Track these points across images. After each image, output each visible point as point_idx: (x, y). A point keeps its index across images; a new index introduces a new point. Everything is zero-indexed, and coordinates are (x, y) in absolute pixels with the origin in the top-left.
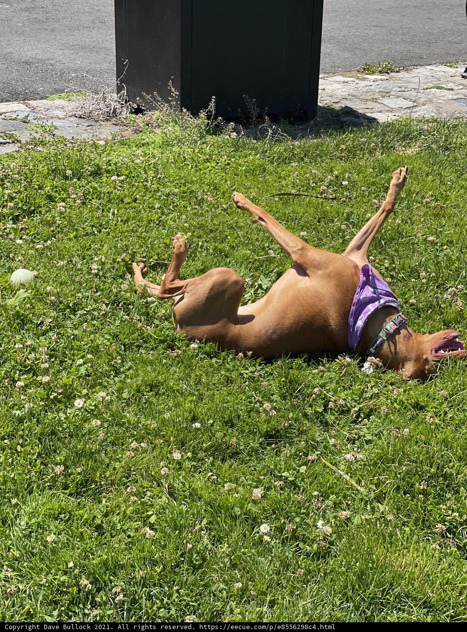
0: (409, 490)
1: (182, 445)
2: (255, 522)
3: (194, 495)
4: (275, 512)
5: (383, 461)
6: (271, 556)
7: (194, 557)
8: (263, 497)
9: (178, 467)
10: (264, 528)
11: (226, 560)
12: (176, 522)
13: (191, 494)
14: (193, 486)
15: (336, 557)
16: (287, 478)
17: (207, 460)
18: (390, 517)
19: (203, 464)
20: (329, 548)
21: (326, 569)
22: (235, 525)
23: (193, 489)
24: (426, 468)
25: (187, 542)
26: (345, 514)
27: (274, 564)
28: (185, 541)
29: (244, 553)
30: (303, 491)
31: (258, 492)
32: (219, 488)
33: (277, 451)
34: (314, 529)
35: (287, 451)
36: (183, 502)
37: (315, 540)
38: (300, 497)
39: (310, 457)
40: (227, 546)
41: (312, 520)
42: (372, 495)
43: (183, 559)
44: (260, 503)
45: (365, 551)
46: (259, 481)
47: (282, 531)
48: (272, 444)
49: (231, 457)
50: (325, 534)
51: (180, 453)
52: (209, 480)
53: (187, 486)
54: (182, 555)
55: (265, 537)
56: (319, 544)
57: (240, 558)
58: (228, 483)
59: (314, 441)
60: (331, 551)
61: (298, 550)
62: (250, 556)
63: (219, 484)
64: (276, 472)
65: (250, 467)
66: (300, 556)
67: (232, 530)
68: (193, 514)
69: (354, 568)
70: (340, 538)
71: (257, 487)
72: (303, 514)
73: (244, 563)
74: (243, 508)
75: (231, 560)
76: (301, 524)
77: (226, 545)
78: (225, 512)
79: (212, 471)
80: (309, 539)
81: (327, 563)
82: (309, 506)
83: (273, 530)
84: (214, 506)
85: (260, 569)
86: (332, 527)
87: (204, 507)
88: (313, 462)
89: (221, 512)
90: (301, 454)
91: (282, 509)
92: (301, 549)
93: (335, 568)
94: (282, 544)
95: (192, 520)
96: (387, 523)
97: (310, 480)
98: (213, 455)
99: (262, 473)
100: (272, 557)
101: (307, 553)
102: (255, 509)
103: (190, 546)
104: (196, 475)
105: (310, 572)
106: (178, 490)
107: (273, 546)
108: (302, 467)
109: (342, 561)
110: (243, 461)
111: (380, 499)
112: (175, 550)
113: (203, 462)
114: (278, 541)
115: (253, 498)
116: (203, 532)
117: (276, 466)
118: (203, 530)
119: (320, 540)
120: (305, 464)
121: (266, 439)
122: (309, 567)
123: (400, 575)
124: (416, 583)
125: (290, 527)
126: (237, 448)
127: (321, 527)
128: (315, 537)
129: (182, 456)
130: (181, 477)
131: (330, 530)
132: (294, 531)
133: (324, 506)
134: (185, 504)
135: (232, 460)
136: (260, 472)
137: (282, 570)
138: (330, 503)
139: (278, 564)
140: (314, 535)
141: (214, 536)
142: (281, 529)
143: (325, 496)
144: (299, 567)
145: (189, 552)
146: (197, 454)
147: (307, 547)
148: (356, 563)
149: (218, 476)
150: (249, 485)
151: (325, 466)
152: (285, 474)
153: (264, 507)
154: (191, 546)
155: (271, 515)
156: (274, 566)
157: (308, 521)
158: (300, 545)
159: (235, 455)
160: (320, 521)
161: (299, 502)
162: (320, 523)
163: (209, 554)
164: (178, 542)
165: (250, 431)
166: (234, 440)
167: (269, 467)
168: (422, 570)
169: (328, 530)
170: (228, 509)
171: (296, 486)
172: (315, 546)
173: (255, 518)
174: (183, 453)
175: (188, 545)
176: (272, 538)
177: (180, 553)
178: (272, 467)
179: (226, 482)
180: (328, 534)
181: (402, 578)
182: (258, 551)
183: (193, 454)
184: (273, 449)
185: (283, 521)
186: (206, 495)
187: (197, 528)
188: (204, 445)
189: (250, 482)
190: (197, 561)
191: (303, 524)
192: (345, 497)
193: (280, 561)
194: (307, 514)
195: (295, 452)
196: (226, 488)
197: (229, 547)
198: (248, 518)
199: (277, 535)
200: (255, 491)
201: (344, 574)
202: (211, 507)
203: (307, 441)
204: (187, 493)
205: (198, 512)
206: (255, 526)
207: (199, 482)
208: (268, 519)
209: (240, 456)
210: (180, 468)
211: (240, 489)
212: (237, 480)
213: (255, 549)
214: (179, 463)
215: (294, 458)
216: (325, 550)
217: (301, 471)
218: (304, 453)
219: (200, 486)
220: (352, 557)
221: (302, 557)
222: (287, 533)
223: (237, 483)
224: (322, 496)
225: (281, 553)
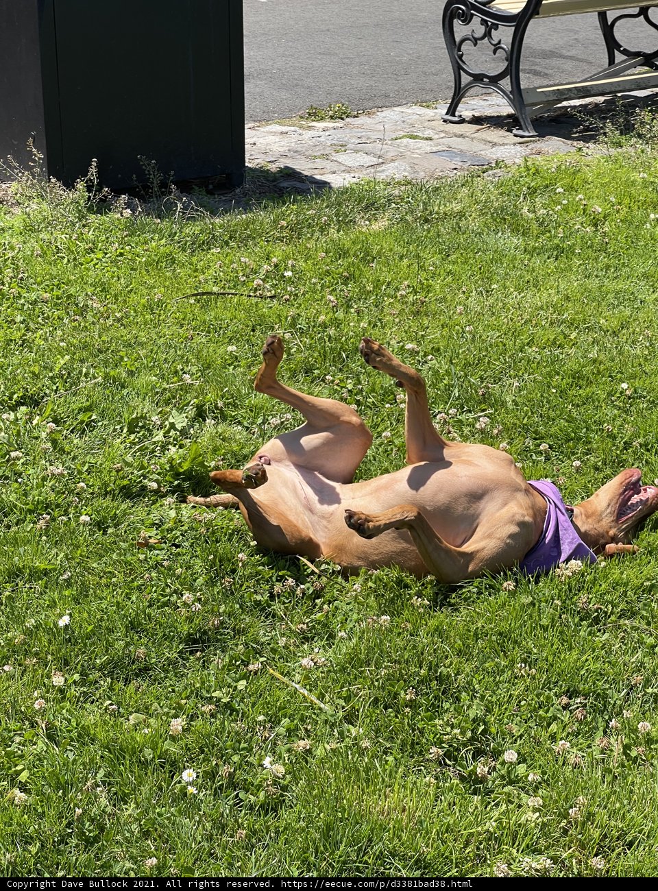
0: (391, 703)
1: (65, 664)
2: (175, 767)
3: (85, 737)
4: (203, 750)
5: (354, 664)
6: (200, 814)
7: (86, 827)
8: (184, 730)
9: (60, 696)
10: (188, 775)
11: (134, 826)
12: (58, 778)
13: (80, 735)
14: (83, 723)
15: (292, 807)
16: (219, 700)
17: (102, 683)
18: (365, 743)
19: (97, 689)
20: (282, 795)
21: (278, 827)
22: (146, 774)
23: (83, 727)
24: (413, 669)
25: (76, 805)
26: (302, 745)
27: (204, 825)
28: (72, 805)
29: (160, 815)
30: (242, 716)
31: (178, 724)
32: (121, 723)
33: (204, 661)
34: (259, 771)
35: (218, 660)
36: (69, 748)
37: (261, 786)
38: (238, 726)
39: (251, 667)
40: (135, 806)
41: (257, 757)
42: (341, 714)
43: (70, 831)
44: (181, 739)
45: (332, 794)
46: (180, 707)
47: (214, 777)
48: (197, 651)
49: (137, 676)
50: (275, 776)
51: (63, 676)
52: (106, 712)
53: (74, 724)
54: (69, 825)
55: (189, 787)
56: (267, 791)
57: (154, 822)
58: (134, 715)
59: (257, 643)
60: (284, 801)
61: (238, 802)
62: (168, 818)
63: (122, 717)
64: (204, 692)
65: (165, 687)
66: (241, 811)
67: (141, 783)
68: (84, 764)
69: (318, 821)
70: (296, 780)
71: (176, 716)
72: (243, 749)
73: (159, 829)
74: (157, 748)
75: (141, 825)
76: (241, 765)
77: (133, 805)
78: (130, 756)
79: (110, 699)
80: (252, 785)
81: (279, 818)
82: (251, 738)
83: (201, 776)
84: (114, 749)
85: (183, 835)
86: (284, 765)
87: (100, 752)
88: (256, 673)
89: (124, 758)
90: (238, 663)
91: (213, 746)
92: (242, 801)
93: (290, 824)
94: (214, 796)
95: (81, 773)
96: (362, 752)
97: (253, 699)
98: (111, 674)
99: (183, 696)
100: (201, 817)
101: (251, 805)
102: (173, 749)
103: (79, 811)
104: (87, 706)
105: (254, 832)
106: (60, 729)
107: (201, 800)
108: (241, 682)
109: (300, 813)
110: (155, 680)
111: (350, 718)
112: (59, 818)
113: (97, 685)
114: (208, 792)
115: (171, 733)
116: (98, 789)
117: (203, 683)
118: (99, 786)
119: (268, 785)
120: (244, 677)
121: (189, 645)
122: (253, 826)
123: (381, 825)
124: (404, 835)
125: (225, 770)
126: (146, 661)
127: (269, 766)
128: (261, 782)
129: (66, 680)
130: (64, 711)
131: (282, 769)
132: (231, 775)
133: (273, 735)
134: (71, 751)
135: (139, 680)
136: (181, 694)
137: (215, 833)
138: (281, 730)
139: (208, 826)
140: (259, 779)
141: (115, 794)
142: (212, 775)
143: (274, 721)
144: (239, 827)
145: (78, 820)
146: (87, 675)
147: (252, 797)
148: (319, 814)
149: (119, 704)
150: (164, 715)
151: (273, 678)
152: (217, 694)
153: (186, 745)
154: (81, 811)
155: (198, 755)
156: (204, 829)
157: (251, 759)
158: (240, 795)
159: (144, 671)
160: (268, 758)
161: (237, 733)
162: (267, 761)
163: (109, 820)
164: (63, 807)
165: (164, 635)
166: (142, 650)
167: (194, 686)
168: (411, 817)
169: (280, 769)
170: (135, 753)
171: (233, 710)
172: (262, 795)
173: (175, 761)
174: (66, 676)
175: (77, 809)
176: (199, 789)
177: (65, 822)
178: (198, 685)
179: (131, 713)
180: (280, 775)
181: (385, 829)
182: (180, 809)
183: (81, 675)
184: (199, 659)
185: (214, 763)
186: (101, 734)
187: (89, 784)
188: (98, 661)
189: (166, 710)
190: (90, 831)
191: (245, 765)
192: (303, 720)
193: (212, 821)
194: (249, 750)
195: (230, 661)
196: (132, 722)
197: (137, 808)
198: (164, 763)
199: (207, 783)
200: (174, 722)
201: (303, 830)
202: (110, 752)
203: (246, 644)
204: (74, 734)
205: (92, 760)
206: (175, 774)
207: (91, 717)
208: (193, 762)
209: (151, 673)
210: (63, 698)
211: (152, 721)
212: (147, 708)
213: (176, 806)
214: (61, 691)
215: (230, 670)
216: (276, 798)
217: (240, 688)
218: (243, 661)
219: (93, 722)
220: (314, 806)
221: (243, 812)
222: (222, 780)
223: (147, 713)
224: (270, 721)
225: (212, 809)
